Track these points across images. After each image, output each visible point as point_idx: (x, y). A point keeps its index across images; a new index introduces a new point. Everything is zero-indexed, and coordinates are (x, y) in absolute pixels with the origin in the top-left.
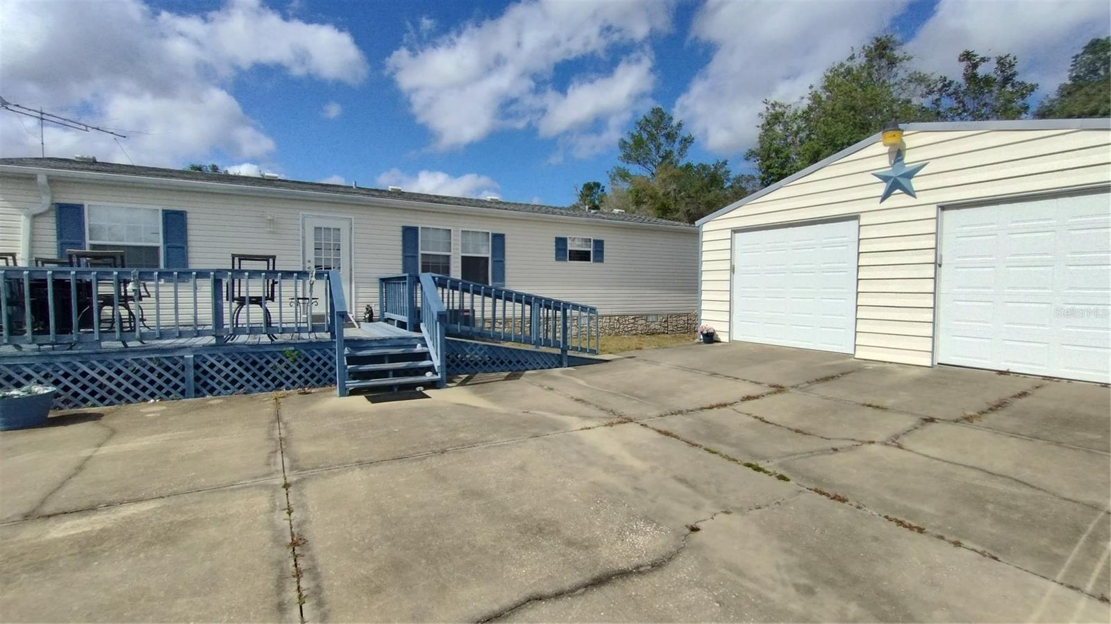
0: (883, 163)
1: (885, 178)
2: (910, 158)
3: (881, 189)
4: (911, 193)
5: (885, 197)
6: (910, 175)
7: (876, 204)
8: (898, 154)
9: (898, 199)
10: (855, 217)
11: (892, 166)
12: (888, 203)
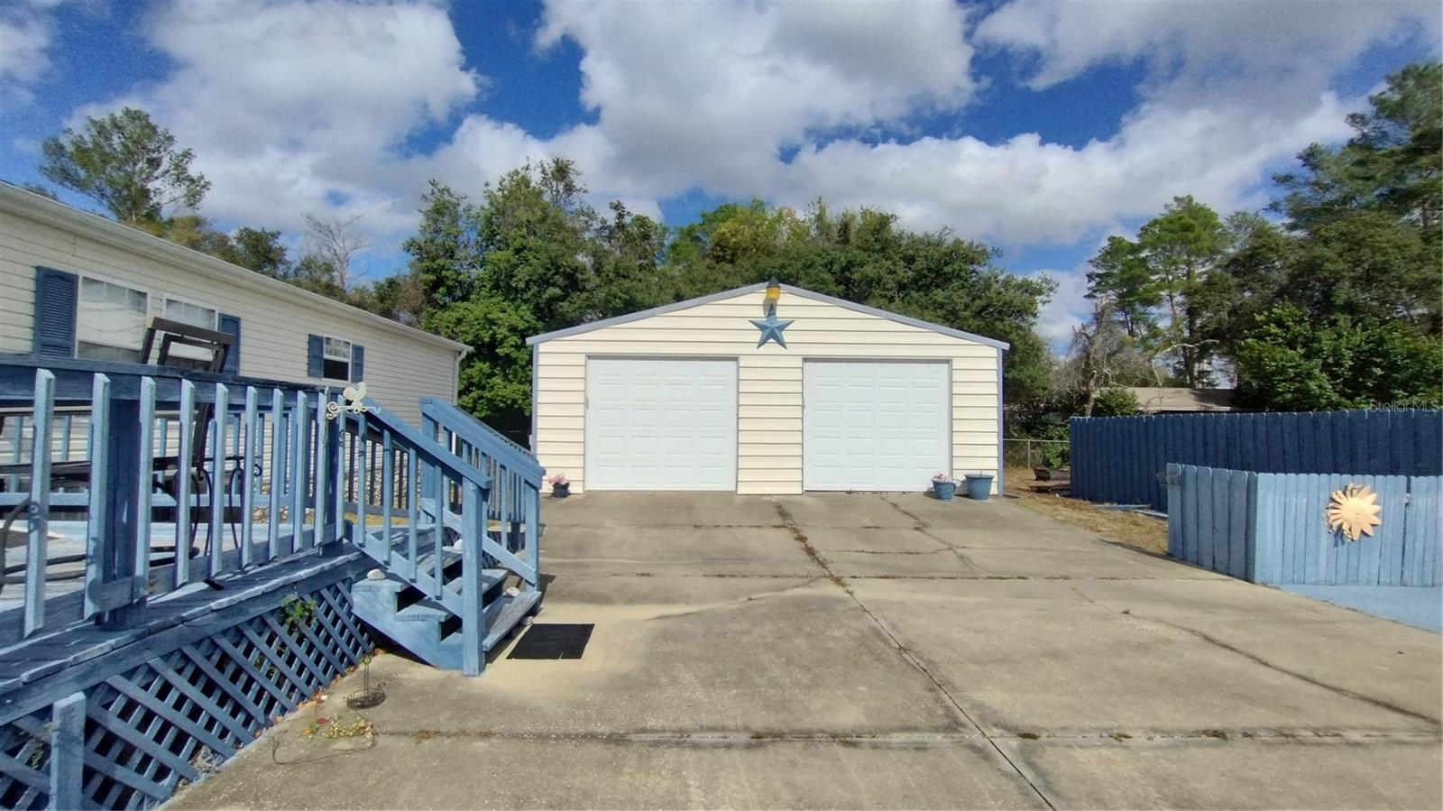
0: (759, 313)
1: (762, 327)
2: (780, 313)
3: (758, 336)
4: (783, 344)
5: (761, 344)
6: (782, 328)
7: (753, 349)
8: (771, 308)
9: (771, 346)
10: (735, 359)
11: (767, 317)
12: (763, 350)
